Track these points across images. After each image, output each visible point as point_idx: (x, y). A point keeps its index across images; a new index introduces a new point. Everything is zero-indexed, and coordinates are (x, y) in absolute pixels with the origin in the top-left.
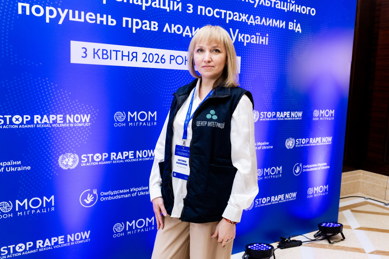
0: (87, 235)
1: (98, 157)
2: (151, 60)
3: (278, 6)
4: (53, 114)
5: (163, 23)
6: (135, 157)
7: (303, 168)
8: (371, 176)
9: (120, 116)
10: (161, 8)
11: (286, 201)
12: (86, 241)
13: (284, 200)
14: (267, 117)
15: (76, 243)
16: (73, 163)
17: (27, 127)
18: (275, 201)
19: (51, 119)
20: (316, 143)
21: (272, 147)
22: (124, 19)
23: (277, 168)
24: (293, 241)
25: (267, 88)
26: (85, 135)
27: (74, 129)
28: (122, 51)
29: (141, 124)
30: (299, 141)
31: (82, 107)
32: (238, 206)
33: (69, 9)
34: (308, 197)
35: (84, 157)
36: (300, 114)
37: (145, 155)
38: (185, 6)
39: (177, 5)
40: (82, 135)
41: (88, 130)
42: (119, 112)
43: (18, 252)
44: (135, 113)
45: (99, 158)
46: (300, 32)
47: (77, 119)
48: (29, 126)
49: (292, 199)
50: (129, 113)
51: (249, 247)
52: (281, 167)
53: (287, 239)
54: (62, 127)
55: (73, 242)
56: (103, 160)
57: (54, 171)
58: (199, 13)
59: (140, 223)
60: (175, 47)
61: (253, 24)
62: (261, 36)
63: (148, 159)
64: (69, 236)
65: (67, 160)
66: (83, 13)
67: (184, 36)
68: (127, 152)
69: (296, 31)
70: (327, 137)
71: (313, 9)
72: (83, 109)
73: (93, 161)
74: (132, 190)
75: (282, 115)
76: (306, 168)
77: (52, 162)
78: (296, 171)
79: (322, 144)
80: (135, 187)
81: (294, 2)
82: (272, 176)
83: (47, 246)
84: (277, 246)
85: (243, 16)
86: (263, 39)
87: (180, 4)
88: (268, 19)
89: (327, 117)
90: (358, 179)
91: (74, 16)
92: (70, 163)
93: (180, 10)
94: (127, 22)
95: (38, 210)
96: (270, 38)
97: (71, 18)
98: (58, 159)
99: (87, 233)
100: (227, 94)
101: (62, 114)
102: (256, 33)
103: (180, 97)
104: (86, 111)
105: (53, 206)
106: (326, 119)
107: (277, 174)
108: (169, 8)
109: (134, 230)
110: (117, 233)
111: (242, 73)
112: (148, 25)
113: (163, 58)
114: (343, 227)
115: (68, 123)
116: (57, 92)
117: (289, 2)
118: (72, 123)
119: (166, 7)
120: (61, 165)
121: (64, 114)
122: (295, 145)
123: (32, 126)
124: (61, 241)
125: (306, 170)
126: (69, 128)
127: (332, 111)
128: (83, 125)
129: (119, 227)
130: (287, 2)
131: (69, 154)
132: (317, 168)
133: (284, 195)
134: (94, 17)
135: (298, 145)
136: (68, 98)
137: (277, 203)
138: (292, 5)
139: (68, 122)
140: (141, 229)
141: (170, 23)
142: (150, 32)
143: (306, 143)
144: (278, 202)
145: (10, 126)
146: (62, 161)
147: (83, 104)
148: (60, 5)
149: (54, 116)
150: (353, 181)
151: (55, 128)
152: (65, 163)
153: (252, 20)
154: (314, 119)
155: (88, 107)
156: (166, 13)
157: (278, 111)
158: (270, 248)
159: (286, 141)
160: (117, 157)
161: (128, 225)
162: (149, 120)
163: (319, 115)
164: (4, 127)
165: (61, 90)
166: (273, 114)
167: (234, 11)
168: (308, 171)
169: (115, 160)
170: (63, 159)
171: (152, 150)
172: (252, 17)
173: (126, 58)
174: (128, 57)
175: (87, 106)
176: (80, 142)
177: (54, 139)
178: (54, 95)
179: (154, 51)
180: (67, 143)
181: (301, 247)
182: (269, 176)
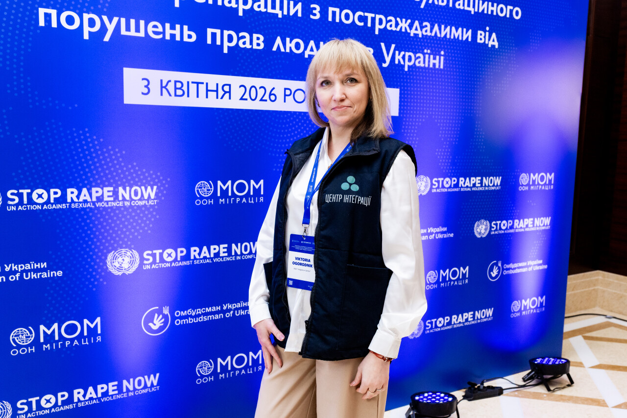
0: (154, 380)
1: (169, 255)
2: (253, 97)
3: (459, 5)
4: (97, 186)
5: (271, 36)
6: (230, 254)
7: (503, 269)
8: (616, 281)
9: (204, 187)
10: (269, 11)
11: (476, 322)
12: (153, 389)
13: (473, 321)
14: (443, 187)
15: (137, 393)
16: (130, 265)
17: (55, 207)
18: (458, 322)
19: (94, 195)
20: (524, 228)
21: (452, 235)
22: (210, 31)
23: (462, 269)
24: (489, 387)
25: (442, 139)
26: (149, 219)
27: (130, 210)
28: (207, 84)
29: (238, 200)
30: (496, 225)
31: (143, 174)
32: (394, 331)
33: (120, 16)
34: (513, 315)
35: (148, 255)
36: (498, 181)
37: (246, 250)
38: (307, 8)
39: (294, 6)
40: (145, 219)
41: (153, 211)
42: (203, 182)
43: (45, 409)
44: (229, 183)
45: (171, 256)
46: (497, 47)
47: (136, 194)
48: (59, 206)
49: (485, 320)
50: (219, 183)
51: (417, 398)
52: (467, 268)
53: (479, 385)
54: (111, 208)
55: (132, 391)
57: (99, 278)
58: (330, 19)
60: (292, 75)
61: (418, 34)
62: (432, 54)
63: (249, 257)
64: (125, 382)
65: (120, 260)
66: (142, 23)
67: (306, 56)
68: (216, 247)
69: (490, 46)
70: (542, 218)
71: (517, 9)
72: (145, 178)
73: (162, 260)
74: (225, 308)
75: (467, 183)
76: (508, 269)
77: (96, 263)
78: (492, 273)
79: (534, 229)
80: (231, 303)
82: (452, 283)
83: (91, 399)
84: (463, 396)
85: (402, 22)
86: (434, 59)
87: (300, 4)
88: (443, 26)
89: (542, 185)
90: (595, 285)
91: (128, 29)
92: (126, 265)
93: (300, 15)
94: (214, 35)
95: (76, 341)
96: (447, 58)
97: (123, 32)
98: (106, 258)
99: (155, 377)
100: (374, 150)
101: (111, 187)
102: (424, 50)
103: (298, 156)
104: (150, 181)
105: (99, 335)
106: (541, 189)
107: (460, 280)
108: (281, 12)
109: (229, 372)
110: (202, 376)
111: (401, 115)
112: (247, 39)
113: (272, 93)
114: (571, 364)
115: (121, 201)
116: (102, 151)
118: (128, 201)
119: (277, 11)
120: (111, 269)
121: (114, 185)
122: (490, 231)
123: (64, 206)
124: (113, 390)
125: (508, 271)
126: (122, 209)
127: (550, 175)
128: (145, 204)
129: (205, 366)
131: (124, 250)
132: (527, 269)
133: (472, 313)
134: (160, 29)
135: (495, 231)
136: (121, 159)
137: (461, 327)
138: (483, 4)
139: (120, 198)
141: (283, 36)
142: (251, 51)
143: (508, 228)
144: (464, 324)
145: (28, 206)
146: (113, 262)
147: (144, 170)
148: (105, 10)
149: (99, 189)
150: (587, 289)
151: (101, 209)
152: (118, 265)
153: (416, 29)
154: (521, 189)
155: (153, 174)
156: (276, 20)
157: (462, 177)
158: (450, 399)
159: (476, 225)
160: (201, 254)
161: (221, 363)
162: (252, 193)
163: (529, 181)
164: (20, 208)
165: (110, 147)
166: (453, 181)
167: (388, 15)
168: (511, 273)
169: (197, 259)
170: (115, 258)
172: (417, 23)
173: (212, 95)
174: (215, 93)
175: (151, 172)
176: (141, 231)
177: (99, 227)
178: (98, 156)
179: (258, 82)
180: (119, 232)
181: (501, 397)
182: (447, 282)
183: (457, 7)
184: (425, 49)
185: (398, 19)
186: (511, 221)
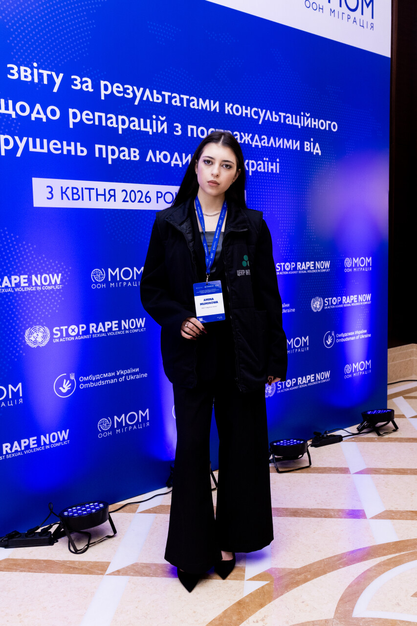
0: (65, 435)
1: (73, 330)
2: (133, 200)
3: (289, 121)
4: (15, 274)
5: (145, 150)
6: (120, 329)
7: (336, 338)
9: (98, 274)
10: (142, 130)
11: (317, 383)
12: (65, 443)
13: (314, 382)
14: (285, 270)
16: (43, 339)
18: (303, 383)
19: (14, 282)
20: (350, 304)
21: (294, 310)
22: (97, 146)
23: (303, 338)
24: (331, 436)
25: (282, 231)
26: (56, 301)
27: (42, 294)
28: (97, 189)
29: (125, 284)
30: (328, 301)
31: (50, 263)
33: (28, 137)
34: (346, 377)
35: (56, 330)
36: (327, 264)
37: (132, 325)
38: (171, 126)
39: (161, 125)
40: (52, 301)
41: (59, 294)
42: (97, 269)
44: (117, 270)
45: (74, 331)
46: (320, 154)
47: (46, 280)
49: (324, 381)
50: (110, 270)
51: (275, 444)
52: (307, 337)
53: (323, 434)
54: (27, 292)
55: (48, 445)
56: (81, 334)
57: (20, 350)
58: (189, 135)
59: (132, 418)
60: (162, 181)
61: (258, 146)
62: (269, 162)
63: (136, 331)
64: (42, 437)
65: (35, 335)
66: (45, 141)
67: (172, 165)
68: (109, 323)
69: (315, 154)
70: (364, 295)
71: (334, 123)
72: (52, 267)
73: (68, 335)
74: (118, 374)
75: (303, 267)
76: (341, 338)
77: (17, 338)
78: (327, 341)
79: (357, 304)
80: (123, 370)
81: (309, 114)
82: (296, 350)
83: (16, 451)
85: (245, 136)
86: (272, 165)
87: (165, 123)
88: (277, 139)
89: (362, 267)
90: (410, 356)
91: (35, 146)
92: (39, 339)
93: (166, 132)
94: (100, 150)
95: (3, 403)
96: (282, 164)
97: (31, 149)
98: (24, 334)
101: (26, 275)
104: (56, 270)
105: (21, 398)
106: (362, 270)
107: (302, 347)
108: (151, 130)
109: (124, 427)
110: (103, 432)
112: (126, 153)
113: (148, 195)
114: (395, 416)
115: (34, 286)
116: (18, 246)
117: (302, 116)
118: (39, 286)
119: (148, 129)
120: (28, 343)
121: (28, 274)
122: (324, 306)
124: (34, 444)
125: (340, 340)
126: (35, 293)
127: (369, 259)
128: (53, 288)
129: (105, 423)
130: (300, 116)
131: (38, 327)
132: (354, 337)
133: (313, 375)
134: (59, 146)
135: (327, 306)
136: (33, 252)
137: (305, 387)
138: (307, 120)
139: (34, 284)
140: (132, 425)
141: (154, 149)
142: (129, 162)
143: (338, 304)
144: (307, 385)
146: (30, 337)
147: (51, 261)
149: (17, 277)
150: (404, 360)
151: (19, 293)
152: (33, 340)
153: (257, 142)
154: (346, 270)
155: (58, 264)
156: (148, 137)
158: (302, 442)
159: (312, 301)
160: (98, 329)
161: (117, 420)
162: (135, 278)
163: (352, 264)
165: (24, 243)
166: (292, 265)
167: (234, 130)
168: (342, 341)
169: (95, 333)
170: (31, 333)
171: (141, 319)
172: (257, 137)
173: (101, 198)
174: (104, 196)
175: (57, 262)
176: (50, 311)
177: (18, 308)
178: (15, 250)
179: (136, 187)
180: (34, 312)
181: (341, 443)
182: (292, 349)
183: (287, 122)
184: (264, 157)
185: (242, 134)
186: (340, 298)
